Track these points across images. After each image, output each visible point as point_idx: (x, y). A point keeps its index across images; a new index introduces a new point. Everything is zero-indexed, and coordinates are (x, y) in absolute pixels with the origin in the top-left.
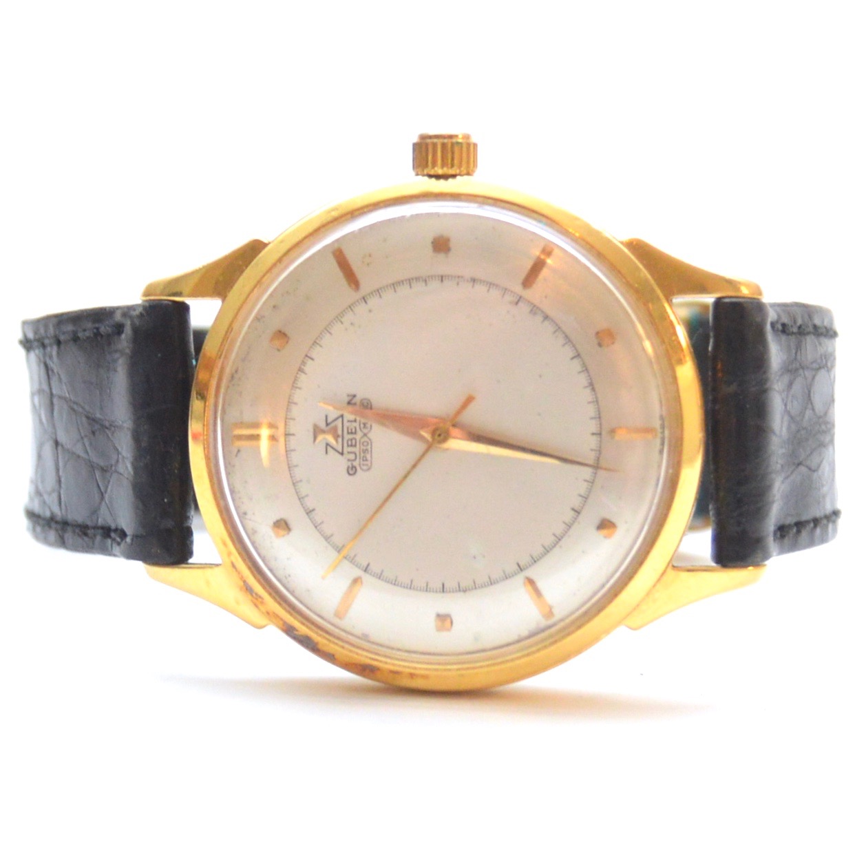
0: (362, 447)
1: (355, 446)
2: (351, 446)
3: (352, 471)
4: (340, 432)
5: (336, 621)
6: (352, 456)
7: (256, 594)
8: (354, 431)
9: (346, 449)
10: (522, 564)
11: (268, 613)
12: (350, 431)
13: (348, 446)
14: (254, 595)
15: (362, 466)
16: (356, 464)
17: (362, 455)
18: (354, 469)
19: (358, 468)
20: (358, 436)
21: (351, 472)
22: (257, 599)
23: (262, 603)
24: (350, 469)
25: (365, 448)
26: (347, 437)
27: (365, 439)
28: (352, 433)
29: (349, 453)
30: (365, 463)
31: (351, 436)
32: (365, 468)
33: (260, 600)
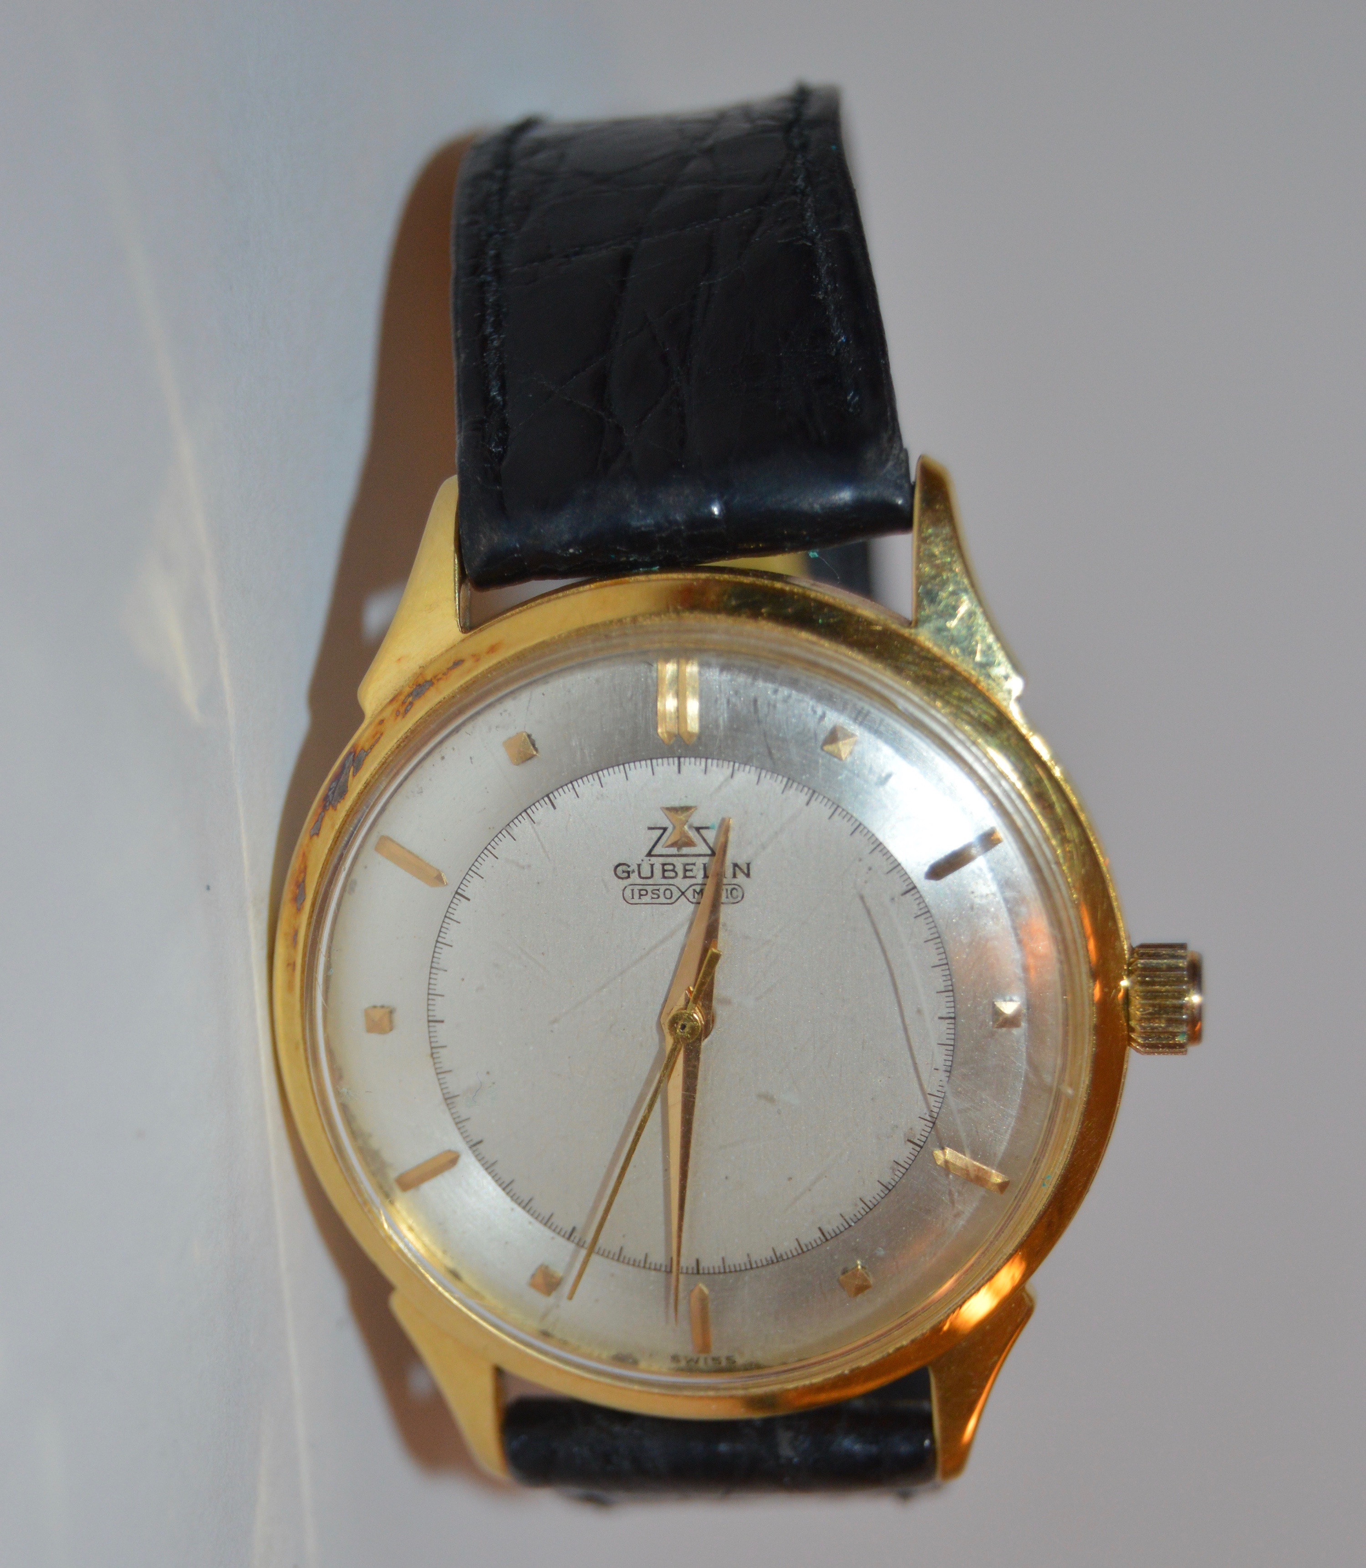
0: (662, 889)
1: (664, 877)
2: (664, 871)
3: (622, 871)
4: (685, 850)
5: (374, 839)
6: (646, 871)
7: (411, 704)
8: (688, 874)
9: (657, 862)
10: (480, 1147)
11: (382, 722)
12: (688, 867)
13: (664, 865)
14: (410, 699)
15: (631, 887)
16: (634, 877)
17: (649, 888)
18: (626, 875)
19: (626, 882)
20: (681, 882)
21: (620, 869)
22: (403, 703)
23: (397, 713)
24: (624, 868)
25: (661, 893)
26: (679, 862)
27: (676, 894)
28: (686, 870)
29: (652, 865)
30: (636, 895)
31: (680, 870)
32: (628, 892)
33: (402, 710)
